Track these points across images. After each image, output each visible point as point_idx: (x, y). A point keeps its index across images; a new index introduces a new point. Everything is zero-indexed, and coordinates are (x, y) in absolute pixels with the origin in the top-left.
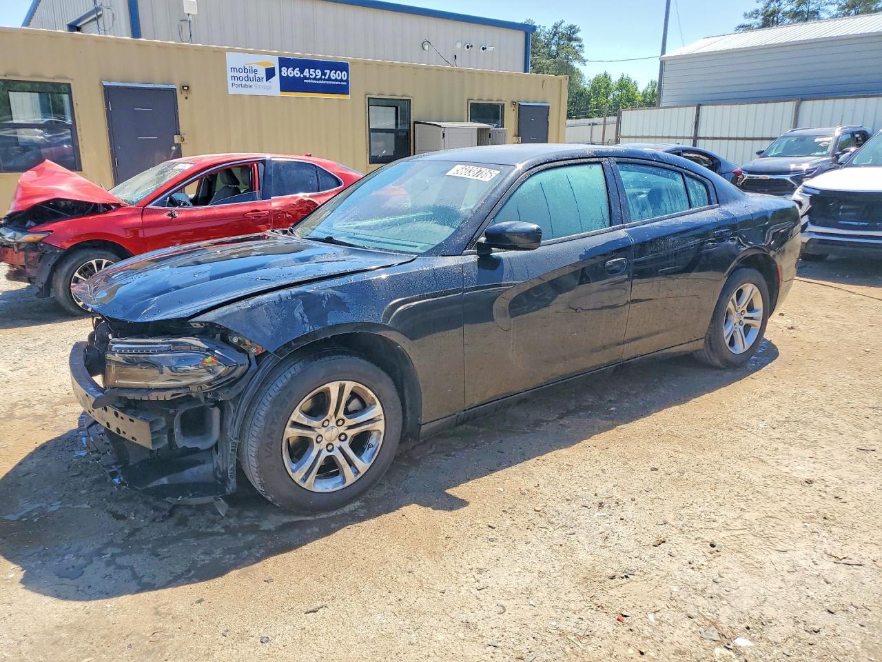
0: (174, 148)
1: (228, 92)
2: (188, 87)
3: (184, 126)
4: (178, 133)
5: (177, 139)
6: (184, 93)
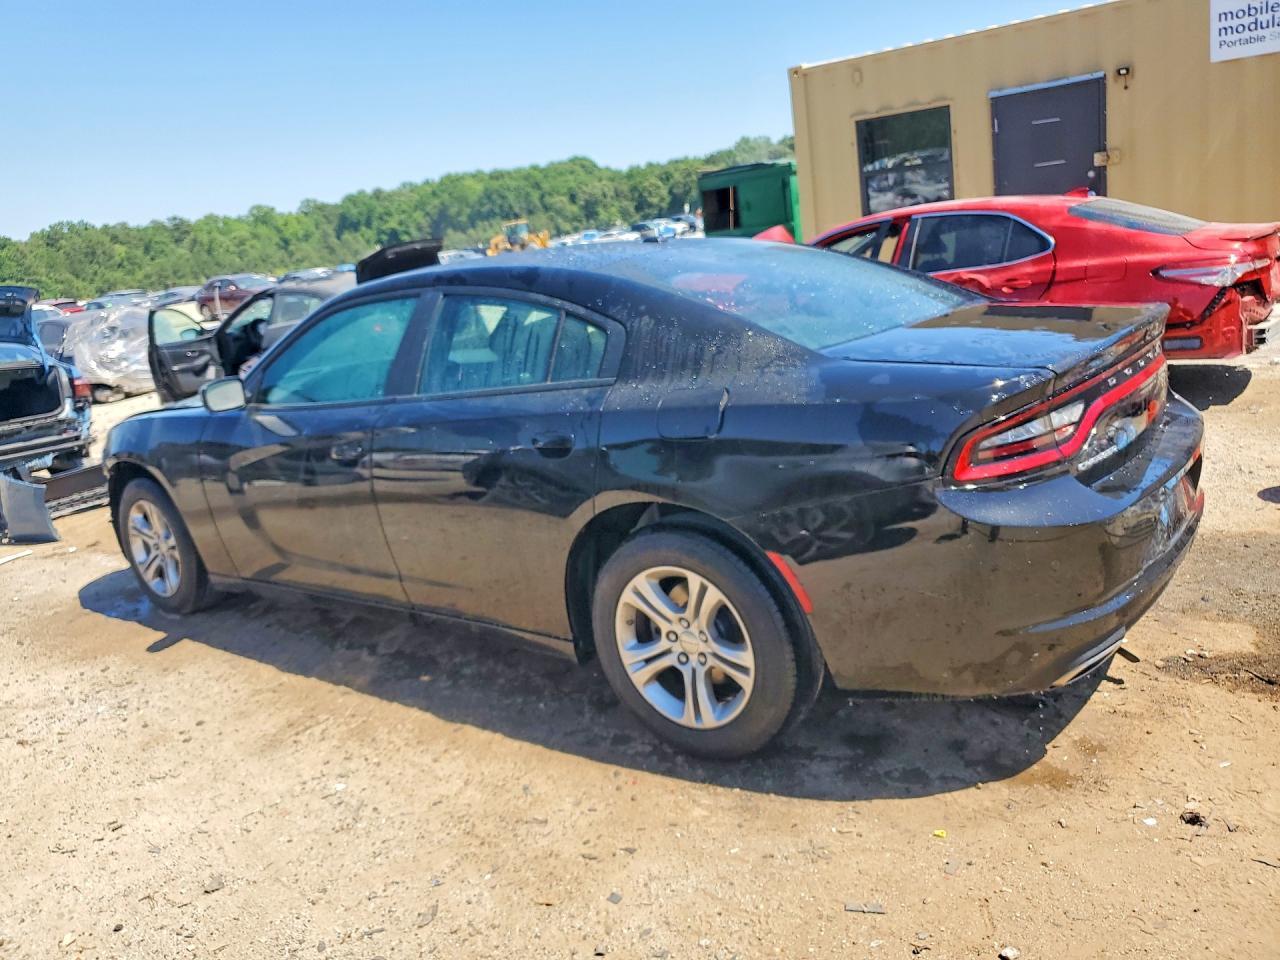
0: (1091, 174)
1: (1209, 59)
2: (1128, 70)
3: (1114, 135)
4: (1102, 148)
5: (1098, 159)
6: (1122, 81)
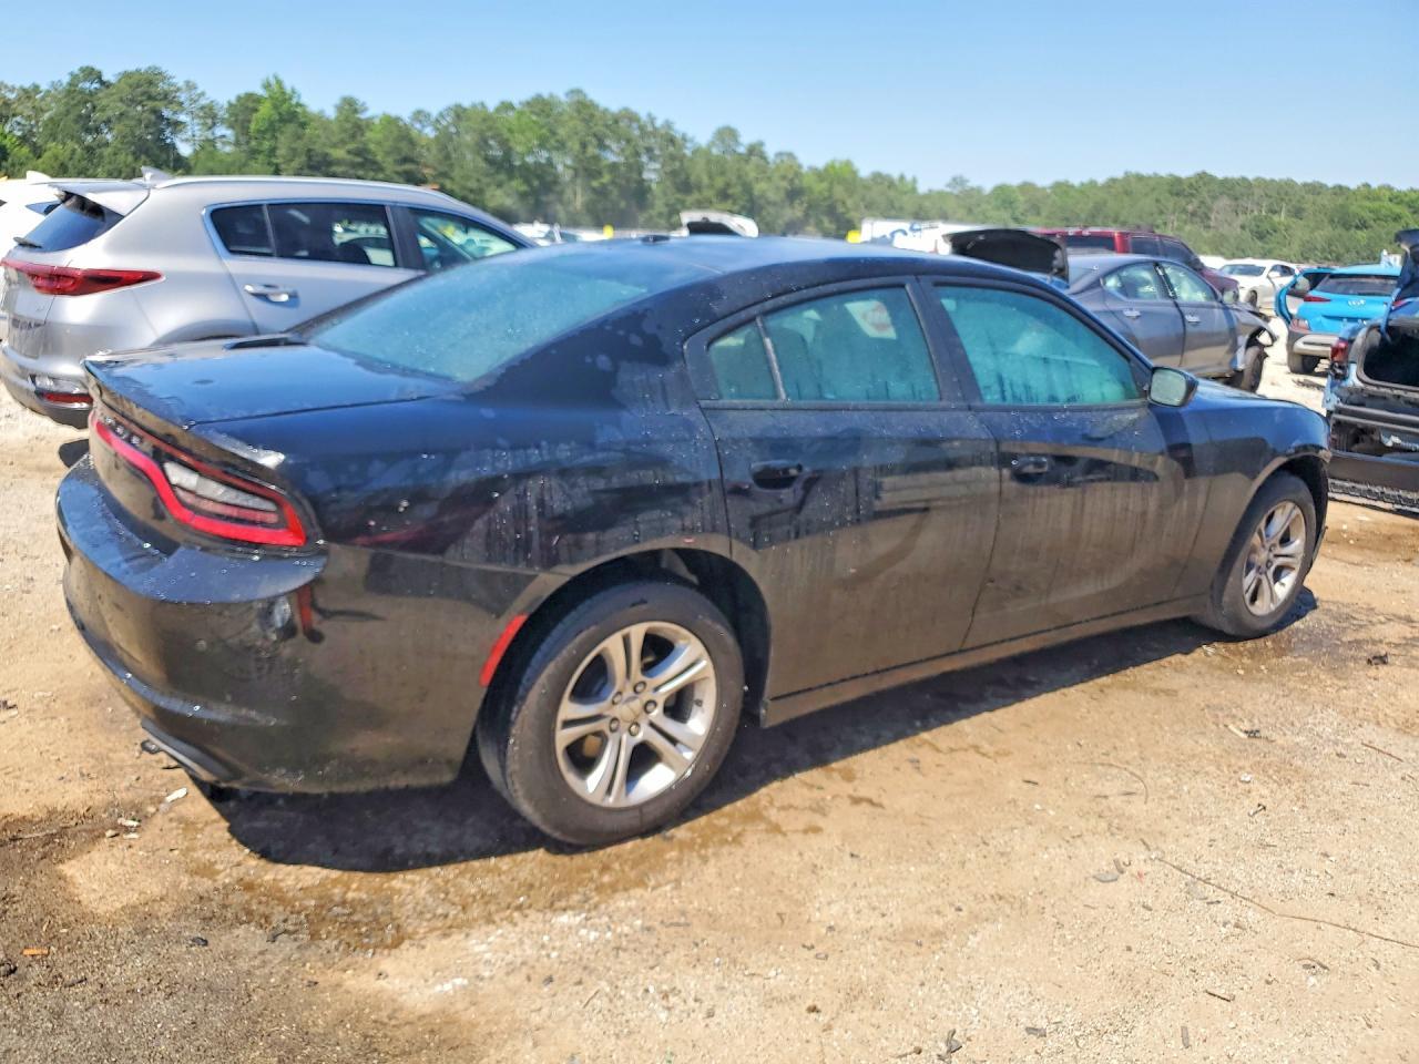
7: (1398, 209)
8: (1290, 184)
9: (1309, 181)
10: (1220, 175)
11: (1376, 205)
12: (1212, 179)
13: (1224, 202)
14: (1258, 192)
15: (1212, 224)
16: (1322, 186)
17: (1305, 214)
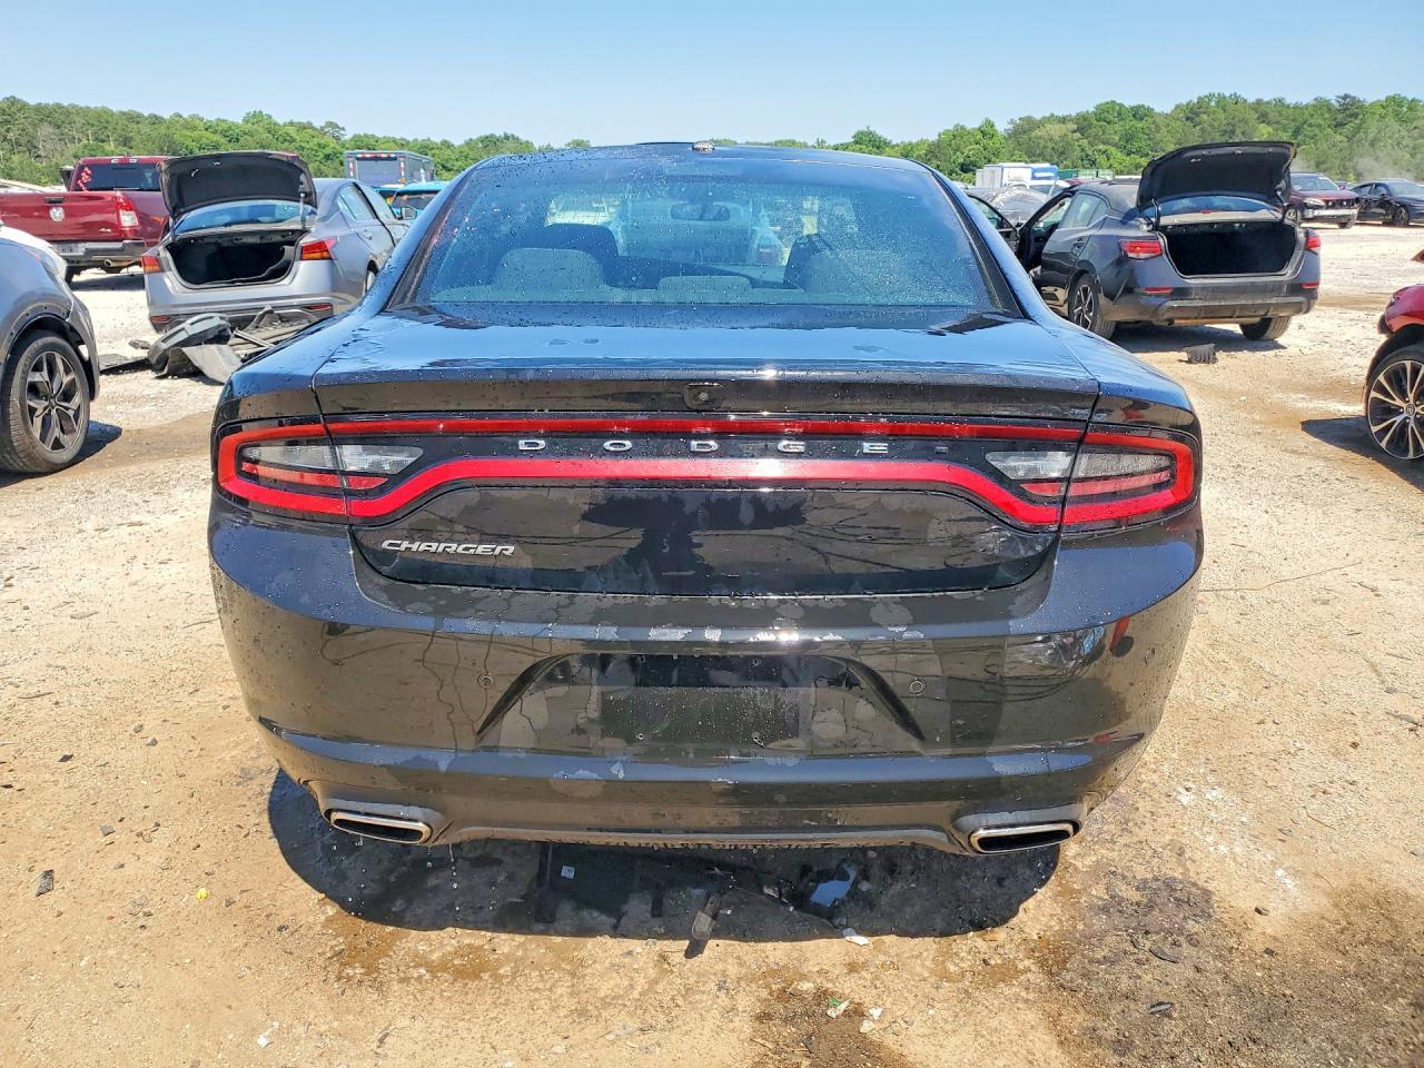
7: (216, 138)
8: (106, 111)
9: (125, 110)
10: (32, 102)
11: (195, 134)
12: (24, 106)
13: (46, 130)
14: (79, 121)
15: (42, 153)
16: (139, 116)
17: (133, 143)
